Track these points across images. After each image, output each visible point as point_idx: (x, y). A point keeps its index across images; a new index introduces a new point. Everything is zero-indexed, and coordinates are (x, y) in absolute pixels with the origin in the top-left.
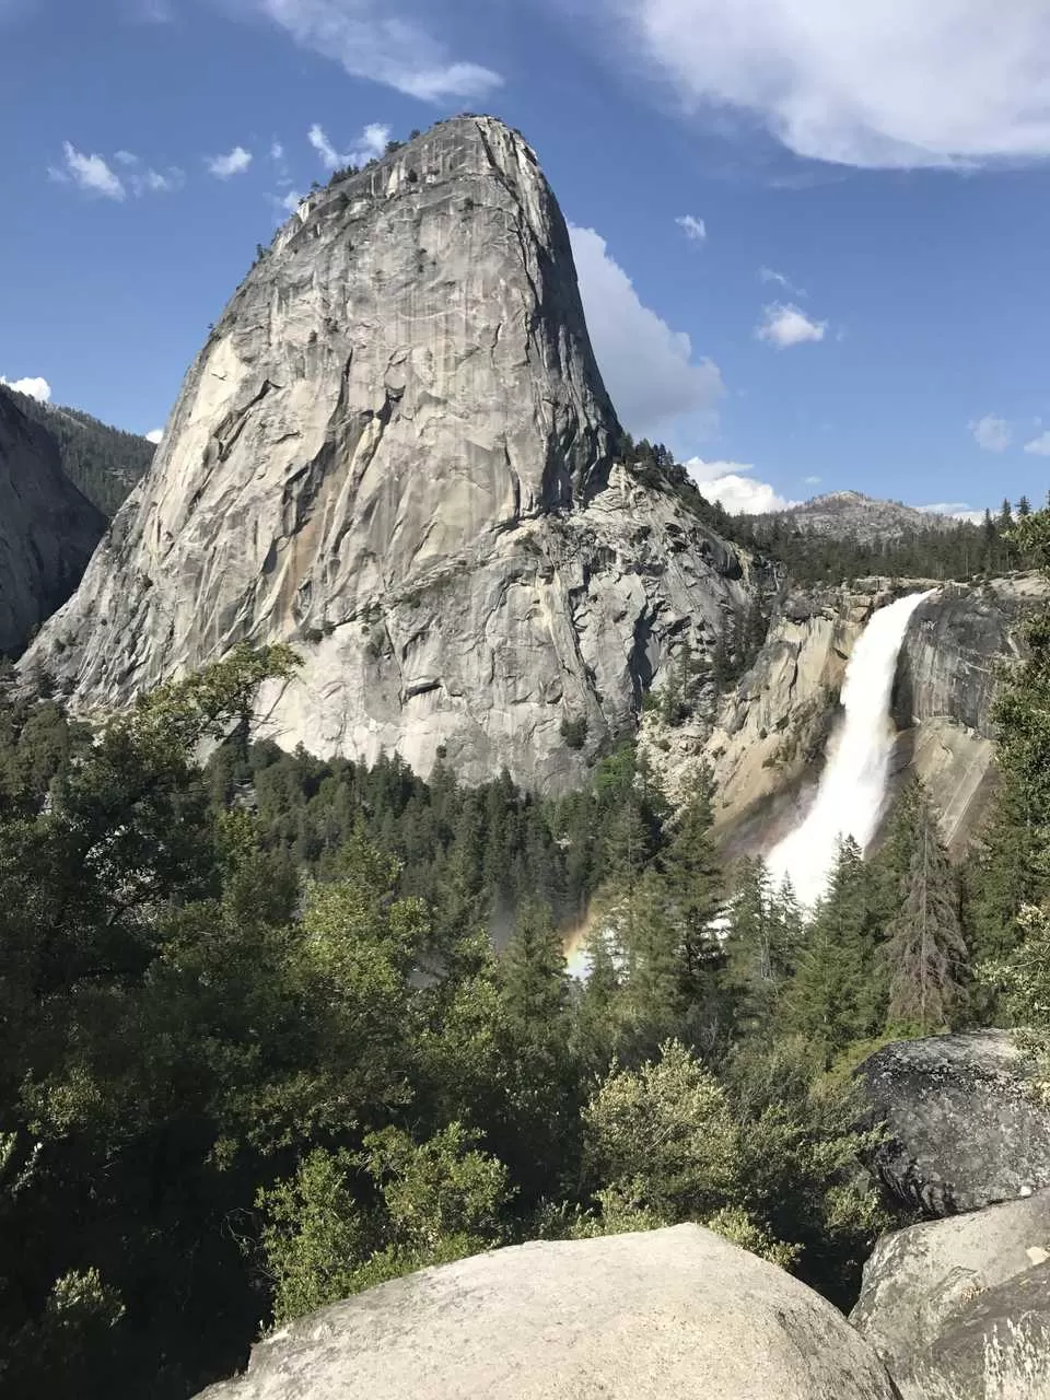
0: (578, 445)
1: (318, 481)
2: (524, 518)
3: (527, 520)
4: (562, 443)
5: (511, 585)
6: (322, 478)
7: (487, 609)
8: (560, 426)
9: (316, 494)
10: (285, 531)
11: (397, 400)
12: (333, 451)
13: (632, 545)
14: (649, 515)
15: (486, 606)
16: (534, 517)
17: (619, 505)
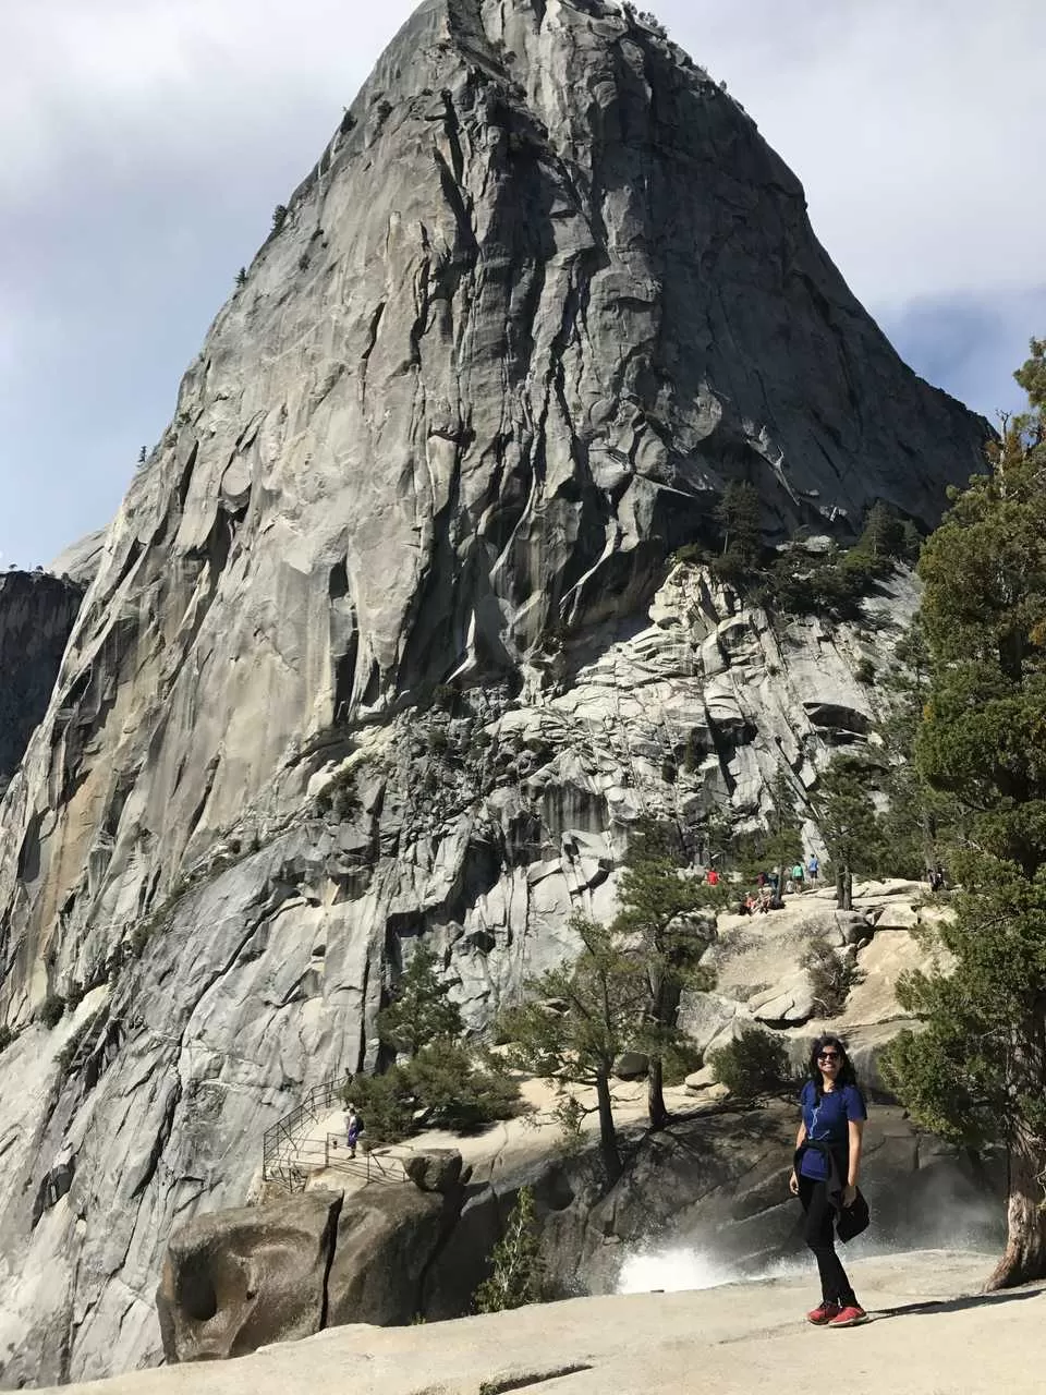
0: (534, 527)
1: (106, 697)
2: (360, 726)
3: (368, 730)
4: (481, 529)
5: (288, 903)
6: (115, 687)
7: (203, 970)
8: (472, 486)
9: (101, 720)
10: (51, 797)
11: (240, 515)
12: (135, 633)
13: (670, 776)
14: (764, 687)
15: (203, 961)
16: (382, 719)
17: (672, 667)
